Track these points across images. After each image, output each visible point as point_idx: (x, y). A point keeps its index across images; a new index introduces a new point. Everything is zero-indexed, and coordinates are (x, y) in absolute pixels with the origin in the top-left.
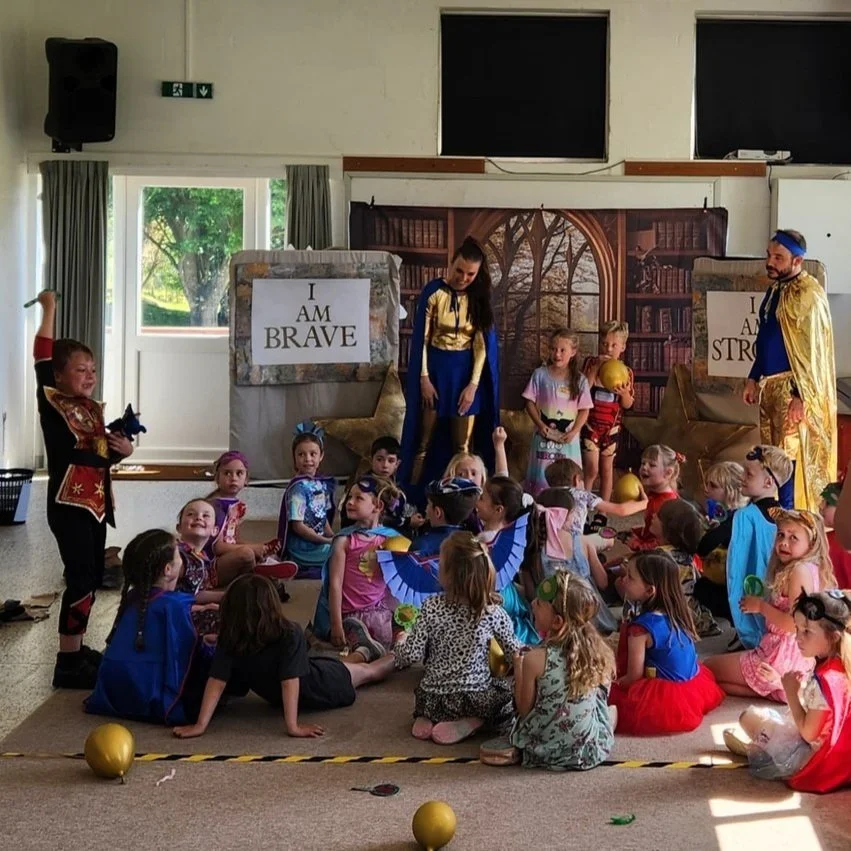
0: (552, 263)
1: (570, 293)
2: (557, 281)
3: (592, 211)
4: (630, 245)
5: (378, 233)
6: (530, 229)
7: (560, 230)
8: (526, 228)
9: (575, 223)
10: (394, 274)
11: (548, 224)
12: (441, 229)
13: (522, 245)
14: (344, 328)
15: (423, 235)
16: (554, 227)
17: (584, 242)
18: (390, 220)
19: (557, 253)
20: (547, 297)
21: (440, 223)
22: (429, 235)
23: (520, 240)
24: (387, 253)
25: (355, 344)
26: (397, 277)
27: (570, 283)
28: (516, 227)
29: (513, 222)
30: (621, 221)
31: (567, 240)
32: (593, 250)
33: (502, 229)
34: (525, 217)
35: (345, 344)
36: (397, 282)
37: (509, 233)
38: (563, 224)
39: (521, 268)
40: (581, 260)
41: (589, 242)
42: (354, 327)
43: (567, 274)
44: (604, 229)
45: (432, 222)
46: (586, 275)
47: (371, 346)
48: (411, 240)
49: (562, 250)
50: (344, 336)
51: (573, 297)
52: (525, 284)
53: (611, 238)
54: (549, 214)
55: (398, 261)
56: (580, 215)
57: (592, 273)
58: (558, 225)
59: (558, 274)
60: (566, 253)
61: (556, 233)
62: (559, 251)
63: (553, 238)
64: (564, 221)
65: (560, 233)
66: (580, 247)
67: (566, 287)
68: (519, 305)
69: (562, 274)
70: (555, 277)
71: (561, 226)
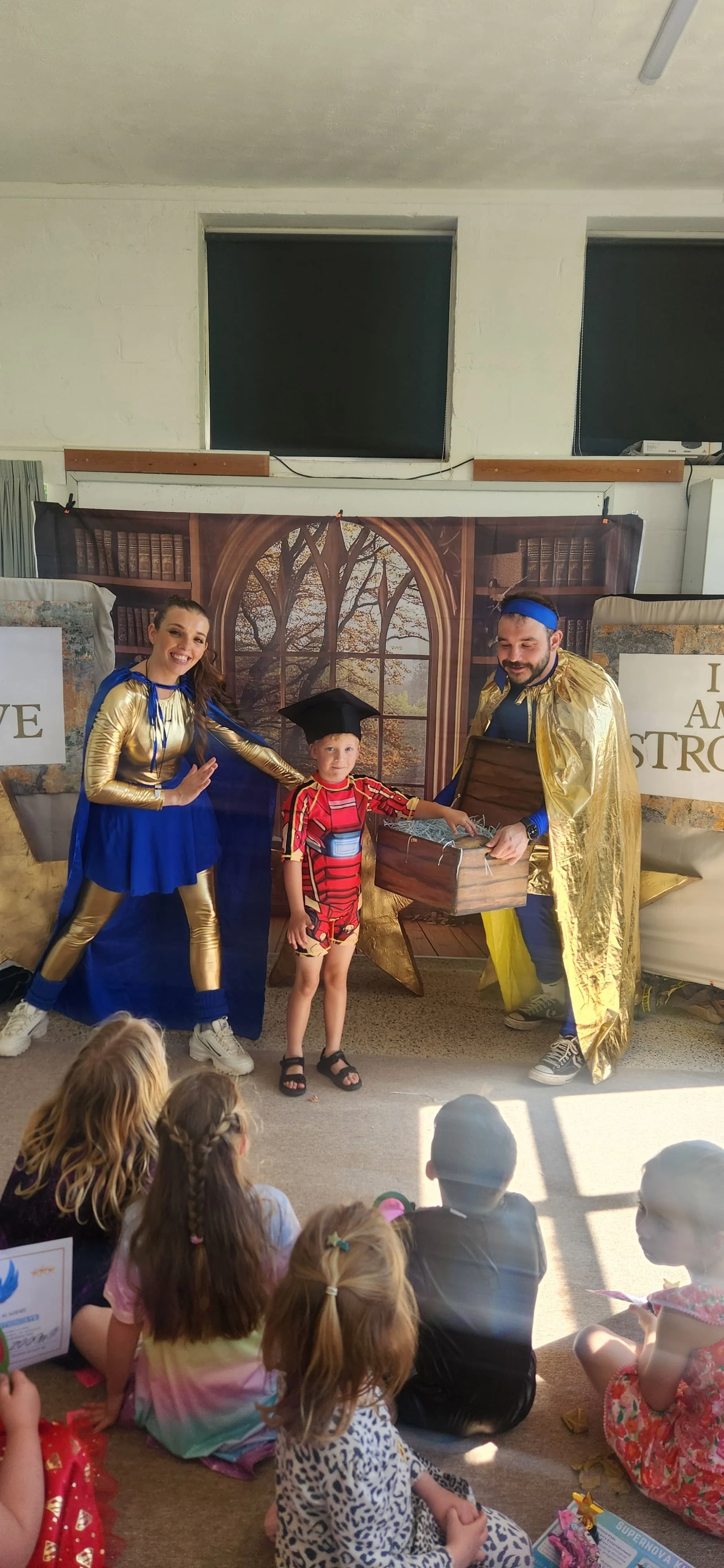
0: (356, 606)
1: (383, 655)
2: (363, 636)
3: (421, 522)
4: (479, 580)
5: (80, 554)
6: (320, 549)
7: (368, 553)
8: (314, 550)
9: (387, 537)
10: (103, 621)
11: (348, 542)
12: (179, 550)
13: (308, 577)
14: (19, 708)
15: (151, 558)
16: (358, 547)
17: (405, 572)
18: (97, 532)
19: (362, 590)
20: (346, 662)
21: (178, 538)
22: (161, 558)
23: (305, 569)
24: (90, 585)
25: (39, 735)
26: (108, 627)
27: (383, 640)
28: (298, 548)
29: (293, 538)
30: (467, 539)
31: (379, 568)
32: (421, 587)
33: (275, 550)
34: (313, 531)
35: (21, 735)
36: (109, 634)
37: (287, 557)
38: (374, 542)
39: (307, 614)
40: (401, 603)
41: (414, 573)
42: (38, 707)
43: (379, 623)
44: (439, 550)
45: (164, 538)
46: (408, 627)
47: (67, 738)
48: (132, 567)
49: (370, 585)
50: (21, 721)
51: (389, 662)
52: (313, 640)
53: (450, 566)
54: (351, 526)
55: (108, 599)
56: (402, 528)
57: (419, 624)
58: (366, 544)
59: (364, 624)
60: (377, 591)
61: (361, 557)
62: (367, 587)
63: (356, 565)
64: (375, 538)
65: (369, 557)
66: (399, 580)
67: (376, 646)
68: (304, 673)
69: (371, 624)
70: (359, 629)
71: (369, 545)
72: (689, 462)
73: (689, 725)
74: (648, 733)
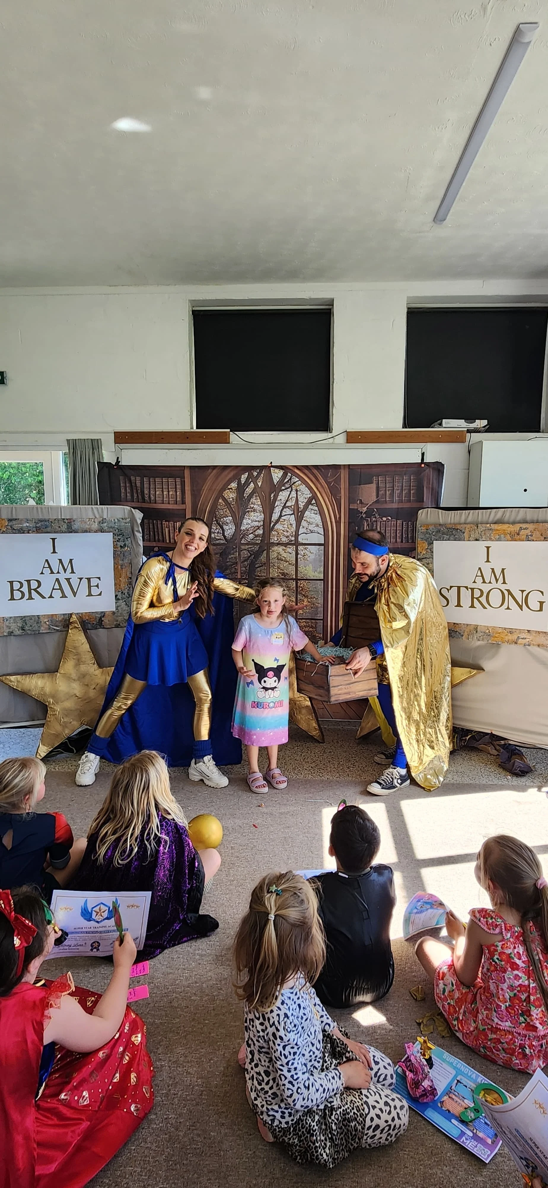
0: (281, 516)
1: (297, 544)
2: (285, 533)
3: (316, 467)
4: (351, 500)
5: (123, 491)
6: (260, 484)
7: (287, 486)
8: (256, 484)
9: (298, 476)
10: (136, 529)
11: (276, 480)
12: (178, 487)
13: (253, 500)
14: (89, 580)
15: (163, 491)
16: (281, 482)
17: (309, 496)
18: (133, 478)
19: (284, 507)
20: (276, 548)
21: (178, 480)
22: (169, 491)
23: (251, 496)
24: (129, 508)
25: (100, 594)
26: (139, 531)
27: (297, 535)
28: (247, 483)
29: (244, 478)
30: (344, 475)
31: (294, 494)
32: (318, 505)
33: (234, 485)
34: (255, 474)
35: (90, 595)
36: (139, 536)
37: (241, 489)
38: (290, 479)
39: (252, 521)
40: (307, 513)
41: (314, 497)
42: (99, 578)
43: (294, 526)
44: (328, 483)
45: (170, 480)
46: (311, 527)
47: (116, 596)
48: (153, 498)
49: (289, 504)
50: (90, 587)
51: (300, 548)
52: (256, 536)
53: (334, 492)
54: (277, 470)
55: (139, 516)
56: (306, 471)
57: (317, 526)
58: (286, 480)
59: (286, 526)
60: (293, 507)
61: (283, 488)
62: (287, 505)
63: (281, 493)
64: (291, 477)
65: (288, 488)
66: (306, 501)
67: (293, 539)
68: (251, 555)
69: (289, 526)
70: (283, 529)
71: (288, 481)
72: (469, 431)
73: (474, 582)
74: (451, 587)
